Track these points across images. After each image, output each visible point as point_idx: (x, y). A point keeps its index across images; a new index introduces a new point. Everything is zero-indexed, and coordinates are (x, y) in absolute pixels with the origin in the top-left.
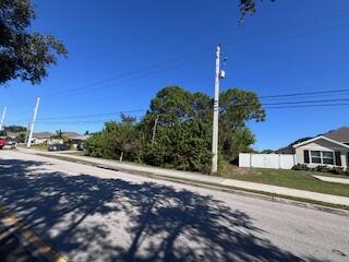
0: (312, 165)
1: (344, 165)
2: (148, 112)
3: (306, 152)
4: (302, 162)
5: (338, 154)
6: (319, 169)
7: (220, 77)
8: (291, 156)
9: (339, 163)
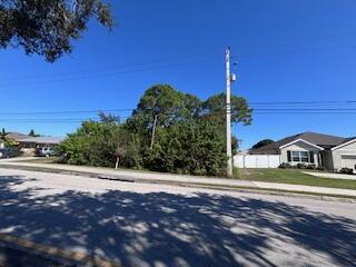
0: (293, 163)
1: (316, 163)
2: (135, 112)
3: (289, 152)
4: (286, 161)
5: (312, 154)
6: (299, 166)
7: (231, 80)
8: (278, 156)
9: (312, 161)
